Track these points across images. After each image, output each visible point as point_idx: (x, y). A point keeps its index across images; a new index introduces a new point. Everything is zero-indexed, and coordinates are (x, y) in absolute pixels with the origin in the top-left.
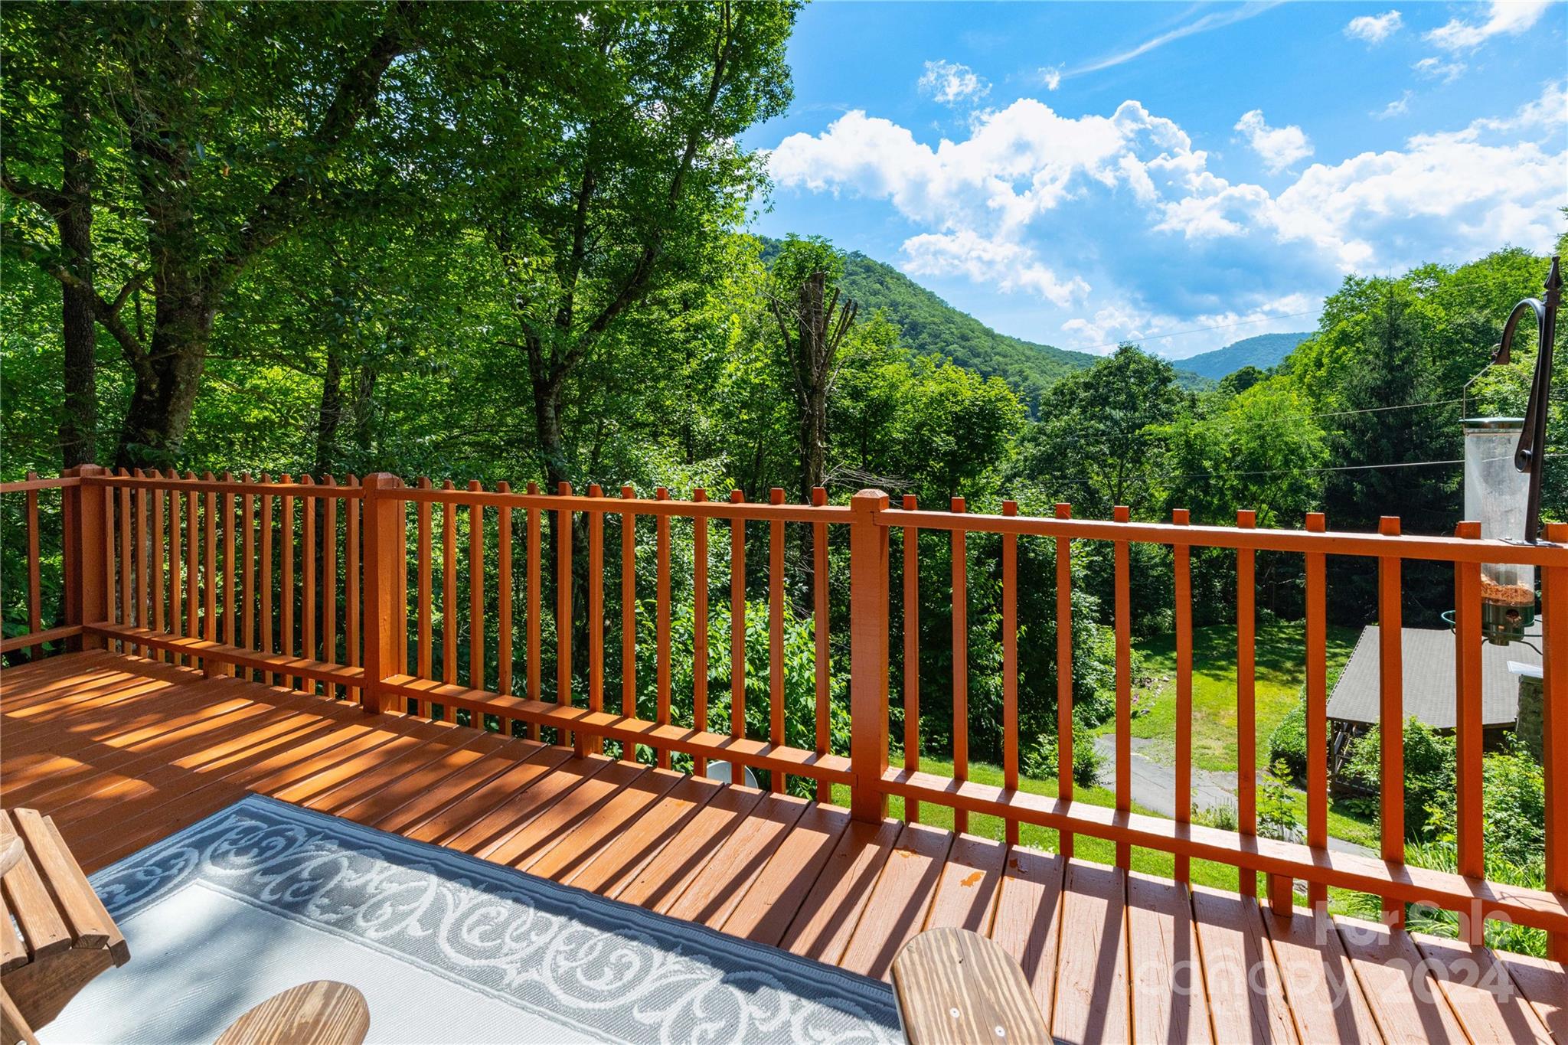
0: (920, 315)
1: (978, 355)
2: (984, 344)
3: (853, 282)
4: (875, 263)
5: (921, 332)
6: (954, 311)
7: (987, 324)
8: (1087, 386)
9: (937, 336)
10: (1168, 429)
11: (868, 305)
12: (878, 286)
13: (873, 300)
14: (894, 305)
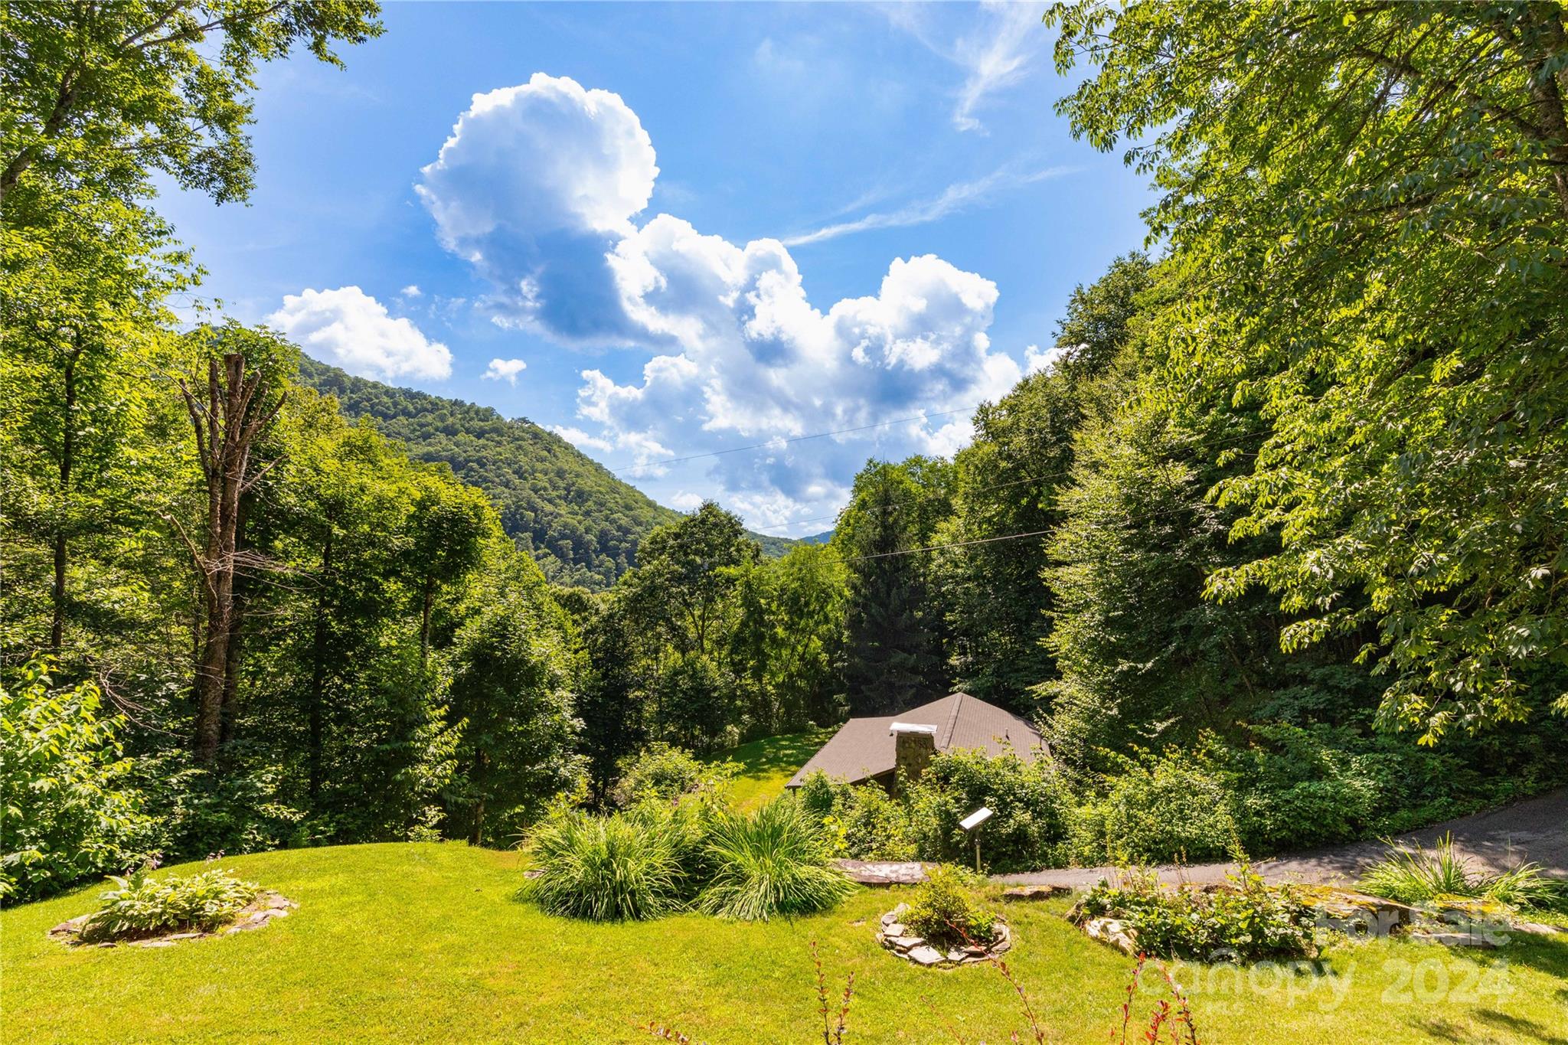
0: (587, 484)
1: (640, 524)
2: (646, 514)
3: (520, 447)
4: (543, 431)
5: (587, 500)
6: (620, 482)
7: (650, 497)
8: (677, 536)
9: (602, 505)
10: (732, 571)
11: (534, 471)
12: (545, 453)
13: (539, 466)
14: (560, 474)
